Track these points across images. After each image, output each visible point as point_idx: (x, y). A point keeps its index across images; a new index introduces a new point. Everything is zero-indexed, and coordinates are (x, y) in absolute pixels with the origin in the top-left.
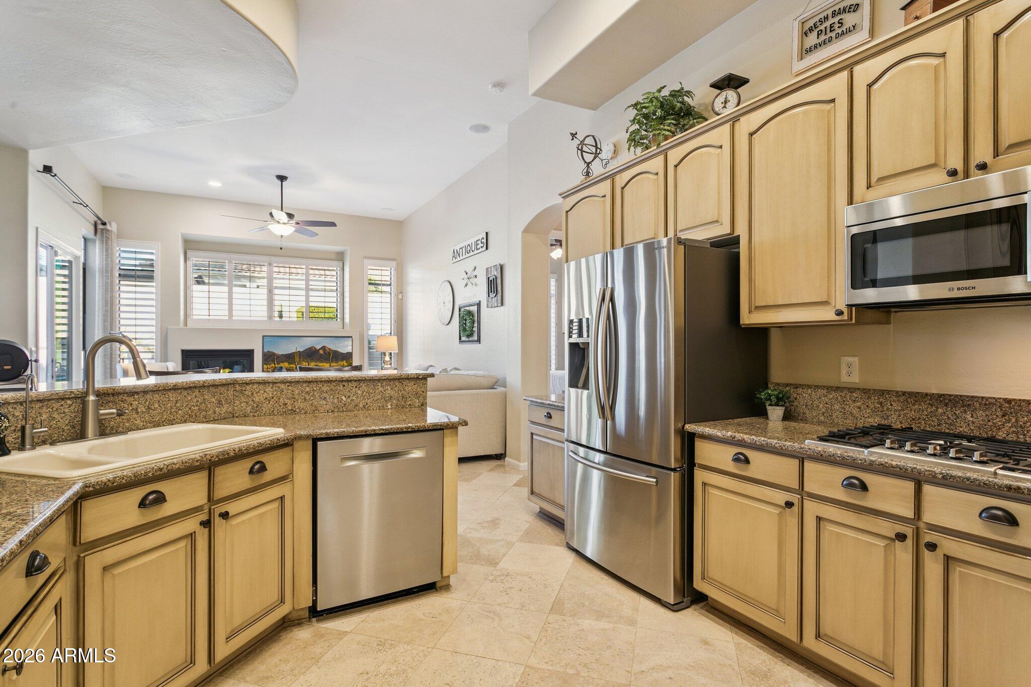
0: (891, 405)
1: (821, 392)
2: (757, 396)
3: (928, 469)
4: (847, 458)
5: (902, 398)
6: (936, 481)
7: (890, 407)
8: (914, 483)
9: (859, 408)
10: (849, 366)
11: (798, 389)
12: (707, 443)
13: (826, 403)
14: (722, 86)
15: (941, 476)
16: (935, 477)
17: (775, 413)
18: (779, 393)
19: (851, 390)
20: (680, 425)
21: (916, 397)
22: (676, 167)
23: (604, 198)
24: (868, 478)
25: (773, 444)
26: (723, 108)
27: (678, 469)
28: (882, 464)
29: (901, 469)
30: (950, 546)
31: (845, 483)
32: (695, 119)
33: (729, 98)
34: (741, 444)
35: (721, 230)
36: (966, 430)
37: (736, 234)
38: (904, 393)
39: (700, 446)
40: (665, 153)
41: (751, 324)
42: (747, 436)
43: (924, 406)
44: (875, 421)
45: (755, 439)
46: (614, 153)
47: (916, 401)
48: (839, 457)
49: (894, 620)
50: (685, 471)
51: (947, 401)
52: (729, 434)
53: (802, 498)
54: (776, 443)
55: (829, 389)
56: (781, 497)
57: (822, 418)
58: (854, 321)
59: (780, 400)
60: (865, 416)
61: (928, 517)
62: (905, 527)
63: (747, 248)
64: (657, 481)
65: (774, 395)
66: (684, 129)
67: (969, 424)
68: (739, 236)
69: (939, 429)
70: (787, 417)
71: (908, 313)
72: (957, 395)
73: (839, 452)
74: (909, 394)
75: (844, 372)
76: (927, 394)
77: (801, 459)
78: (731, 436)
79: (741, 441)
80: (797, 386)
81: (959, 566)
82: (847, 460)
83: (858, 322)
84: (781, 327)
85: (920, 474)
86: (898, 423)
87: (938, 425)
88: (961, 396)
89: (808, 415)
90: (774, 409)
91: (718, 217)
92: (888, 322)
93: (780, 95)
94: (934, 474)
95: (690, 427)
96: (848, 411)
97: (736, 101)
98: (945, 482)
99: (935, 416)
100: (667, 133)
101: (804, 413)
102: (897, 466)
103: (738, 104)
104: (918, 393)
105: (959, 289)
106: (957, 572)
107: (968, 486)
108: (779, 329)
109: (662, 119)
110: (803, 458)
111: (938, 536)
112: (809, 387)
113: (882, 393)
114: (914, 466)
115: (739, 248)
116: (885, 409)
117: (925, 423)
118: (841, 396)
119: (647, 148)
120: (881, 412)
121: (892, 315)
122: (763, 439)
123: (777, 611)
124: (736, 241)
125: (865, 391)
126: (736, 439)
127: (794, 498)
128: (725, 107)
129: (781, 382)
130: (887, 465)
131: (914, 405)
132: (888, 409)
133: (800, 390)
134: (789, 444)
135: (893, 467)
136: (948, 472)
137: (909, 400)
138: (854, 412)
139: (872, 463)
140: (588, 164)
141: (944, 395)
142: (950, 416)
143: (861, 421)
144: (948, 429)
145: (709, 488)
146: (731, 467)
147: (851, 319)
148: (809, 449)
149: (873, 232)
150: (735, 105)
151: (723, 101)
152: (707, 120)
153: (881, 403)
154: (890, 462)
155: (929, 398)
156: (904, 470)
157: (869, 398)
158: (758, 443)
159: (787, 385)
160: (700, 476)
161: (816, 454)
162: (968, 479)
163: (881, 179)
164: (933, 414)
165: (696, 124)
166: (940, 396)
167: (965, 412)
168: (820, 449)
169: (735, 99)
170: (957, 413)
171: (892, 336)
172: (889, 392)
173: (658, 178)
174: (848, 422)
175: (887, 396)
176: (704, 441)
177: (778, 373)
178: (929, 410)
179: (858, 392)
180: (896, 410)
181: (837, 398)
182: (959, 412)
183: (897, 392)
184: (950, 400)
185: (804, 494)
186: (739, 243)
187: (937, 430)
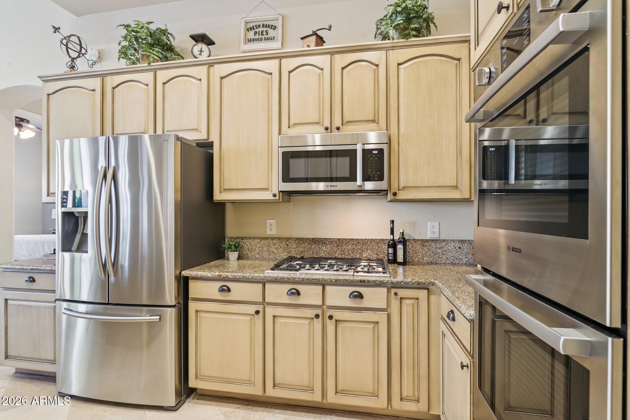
0: (292, 245)
1: (257, 241)
2: (223, 246)
3: (329, 278)
4: (291, 279)
5: (297, 241)
6: (332, 283)
7: (291, 247)
8: (322, 286)
9: (277, 248)
10: (271, 225)
11: (244, 240)
12: (199, 282)
13: (260, 247)
14: (197, 40)
15: (334, 280)
16: (332, 281)
17: (233, 256)
18: (236, 243)
19: (273, 239)
20: (178, 272)
21: (303, 240)
22: (164, 84)
23: (94, 92)
24: (300, 288)
25: (247, 277)
26: (199, 54)
27: (177, 305)
28: (308, 279)
29: (317, 280)
30: (338, 315)
31: (289, 293)
32: (176, 55)
33: (203, 49)
34: (226, 279)
35: (201, 136)
36: (323, 255)
37: (210, 140)
38: (298, 239)
39: (192, 285)
40: (155, 71)
41: (220, 200)
42: (230, 274)
43: (306, 245)
44: (285, 255)
45: (235, 275)
46: (99, 58)
47: (303, 242)
48: (286, 278)
49: (313, 361)
50: (181, 305)
51: (316, 241)
52: (217, 274)
53: (264, 306)
54: (249, 276)
55: (261, 238)
56: (252, 309)
57: (257, 256)
58: (281, 200)
59: (237, 247)
60: (280, 252)
61: (329, 302)
62: (318, 310)
63: (219, 151)
64: (160, 318)
65: (233, 245)
66: (166, 59)
67: (324, 252)
68: (213, 142)
69: (313, 256)
70: (240, 258)
71: (298, 197)
72: (320, 238)
73: (286, 276)
74: (300, 239)
75: (268, 230)
76: (307, 239)
77: (263, 283)
78: (218, 275)
79: (226, 277)
80: (243, 238)
81: (341, 324)
82: (290, 279)
83: (283, 201)
84: (233, 202)
85: (325, 281)
86: (295, 254)
87: (312, 254)
88: (321, 238)
89: (250, 255)
90: (233, 254)
91: (198, 127)
92: (289, 201)
93: (240, 60)
94: (331, 280)
95: (185, 273)
96: (271, 251)
97: (208, 53)
98: (336, 283)
99: (311, 249)
100: (156, 57)
101: (247, 254)
102: (315, 279)
103: (209, 56)
104: (304, 238)
105: (331, 186)
106: (340, 326)
107: (346, 283)
108: (231, 203)
109: (152, 46)
110: (264, 282)
111: (333, 311)
112: (250, 238)
113: (288, 239)
114: (323, 277)
115: (213, 149)
116: (289, 248)
117: (307, 254)
118: (267, 242)
119: (134, 63)
120: (287, 249)
121: (291, 198)
122: (240, 274)
123: (249, 381)
124: (210, 145)
125: (279, 239)
126: (222, 277)
127: (260, 308)
128: (200, 54)
129: (233, 236)
130: (310, 279)
131: (302, 244)
132: (290, 248)
133: (245, 241)
134: (257, 275)
135: (313, 280)
136: (337, 278)
137: (300, 242)
138: (274, 251)
139: (303, 279)
140: (73, 59)
141: (315, 238)
142: (317, 249)
143: (278, 255)
144: (316, 255)
145: (201, 313)
146: (218, 296)
147: (280, 199)
148: (269, 276)
149: (292, 152)
150: (207, 56)
151: (199, 50)
152: (183, 59)
153: (287, 245)
154: (311, 277)
155: (309, 240)
156: (318, 280)
157: (282, 242)
158: (237, 277)
159: (237, 238)
160: (192, 306)
161: (273, 279)
162: (345, 280)
163: (295, 124)
164: (310, 249)
165: (177, 59)
166: (313, 239)
167: (323, 246)
168: (275, 276)
169: (207, 52)
170: (320, 247)
171: (291, 209)
172: (291, 238)
173: (148, 88)
174: (271, 257)
175: (290, 241)
176: (197, 281)
177: (231, 231)
178: (309, 247)
179: (276, 239)
180: (294, 248)
181: (265, 244)
182: (321, 246)
183: (294, 238)
184: (317, 241)
185: (265, 304)
186: (213, 147)
187: (312, 257)
